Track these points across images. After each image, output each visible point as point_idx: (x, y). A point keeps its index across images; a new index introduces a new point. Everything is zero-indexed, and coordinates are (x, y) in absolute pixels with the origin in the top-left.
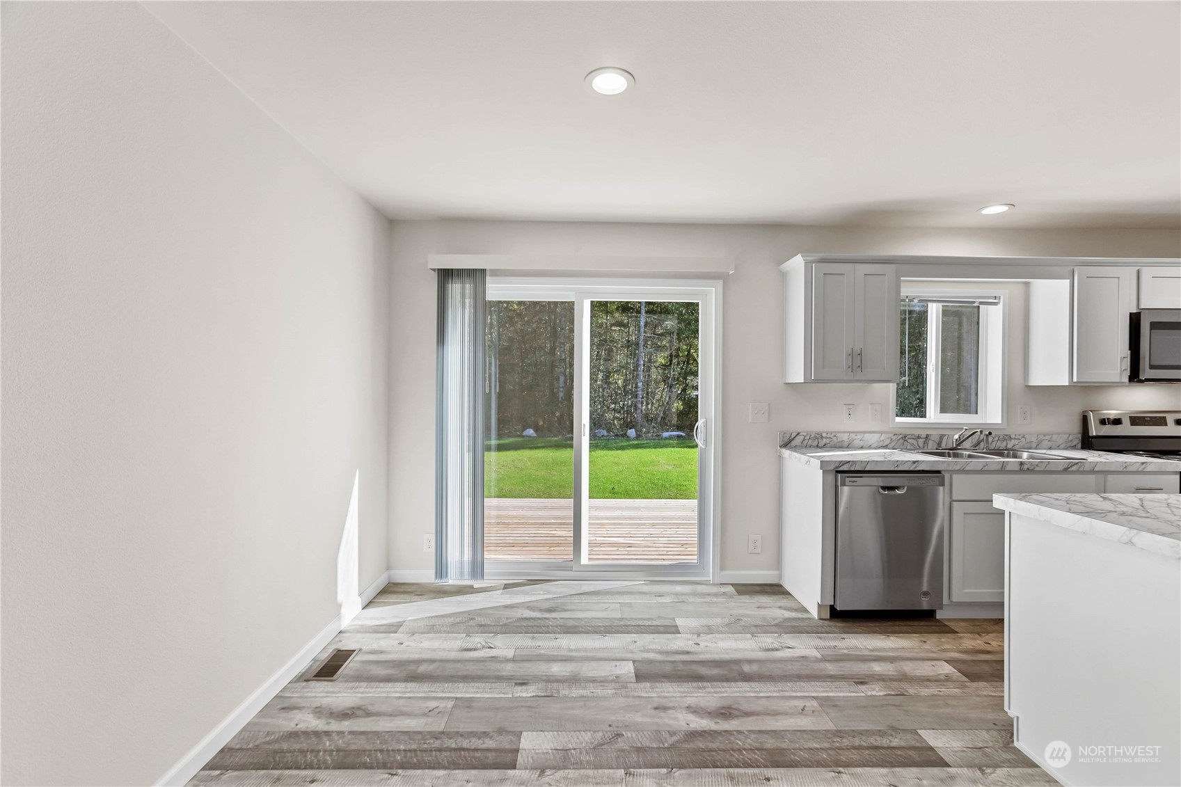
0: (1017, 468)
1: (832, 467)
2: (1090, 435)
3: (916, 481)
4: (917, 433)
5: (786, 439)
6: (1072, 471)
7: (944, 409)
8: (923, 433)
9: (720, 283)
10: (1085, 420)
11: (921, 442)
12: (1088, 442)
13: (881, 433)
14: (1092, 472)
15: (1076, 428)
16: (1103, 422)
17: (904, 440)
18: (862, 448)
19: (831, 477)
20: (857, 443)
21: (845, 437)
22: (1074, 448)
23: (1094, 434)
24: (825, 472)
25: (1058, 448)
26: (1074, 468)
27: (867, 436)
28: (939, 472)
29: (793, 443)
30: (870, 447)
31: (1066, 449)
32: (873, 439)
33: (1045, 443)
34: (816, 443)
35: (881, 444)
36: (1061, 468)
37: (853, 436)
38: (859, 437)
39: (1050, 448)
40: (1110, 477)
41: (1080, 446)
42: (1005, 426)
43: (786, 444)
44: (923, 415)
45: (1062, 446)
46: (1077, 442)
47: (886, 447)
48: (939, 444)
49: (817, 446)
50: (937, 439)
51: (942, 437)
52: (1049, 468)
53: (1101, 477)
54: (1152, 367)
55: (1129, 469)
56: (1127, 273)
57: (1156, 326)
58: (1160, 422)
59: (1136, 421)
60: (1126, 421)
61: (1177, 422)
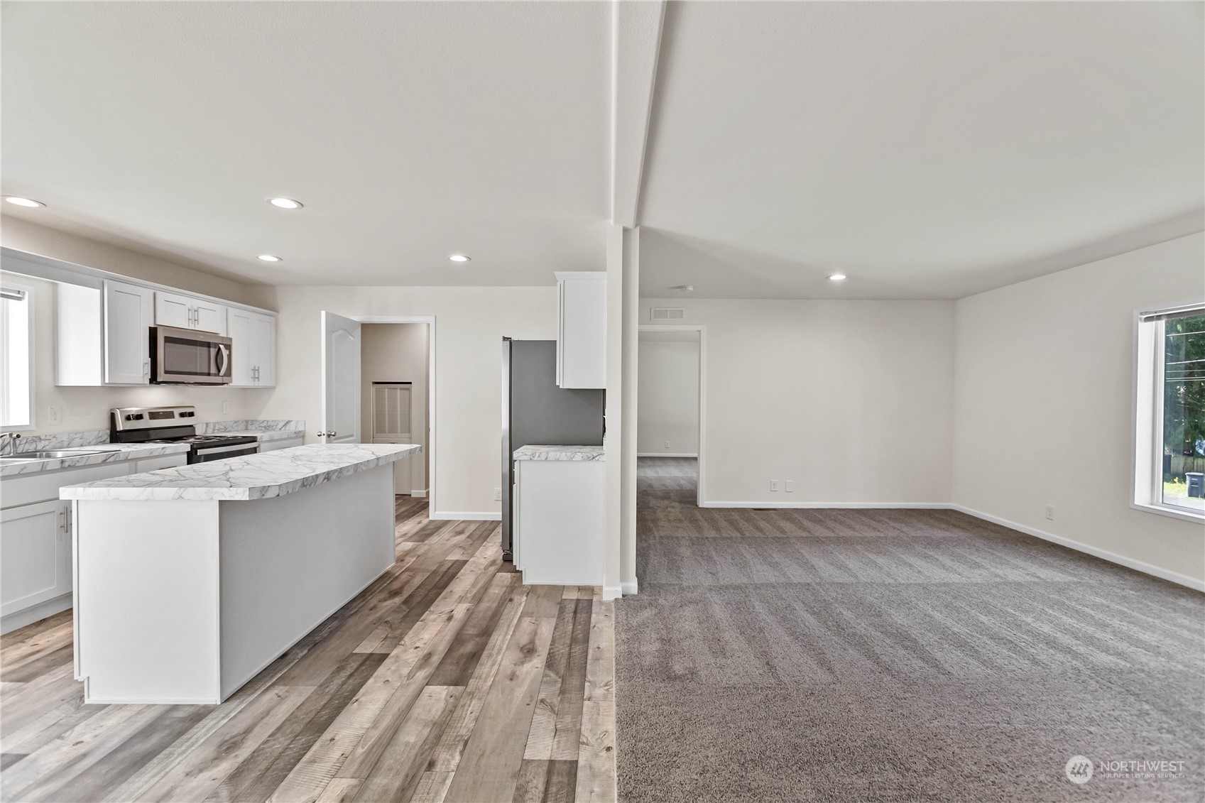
2: (118, 430)
6: (110, 462)
10: (113, 416)
12: (116, 436)
14: (126, 460)
15: (104, 425)
16: (128, 418)
22: (103, 443)
23: (121, 429)
25: (89, 444)
26: (111, 459)
31: (97, 444)
33: (78, 441)
36: (100, 461)
39: (82, 446)
40: (140, 463)
41: (109, 440)
42: (34, 428)
45: (93, 442)
46: (106, 436)
52: (90, 462)
53: (133, 464)
54: (166, 372)
55: (154, 454)
56: (146, 294)
57: (168, 340)
58: (169, 415)
59: (154, 415)
60: (146, 416)
61: (182, 415)
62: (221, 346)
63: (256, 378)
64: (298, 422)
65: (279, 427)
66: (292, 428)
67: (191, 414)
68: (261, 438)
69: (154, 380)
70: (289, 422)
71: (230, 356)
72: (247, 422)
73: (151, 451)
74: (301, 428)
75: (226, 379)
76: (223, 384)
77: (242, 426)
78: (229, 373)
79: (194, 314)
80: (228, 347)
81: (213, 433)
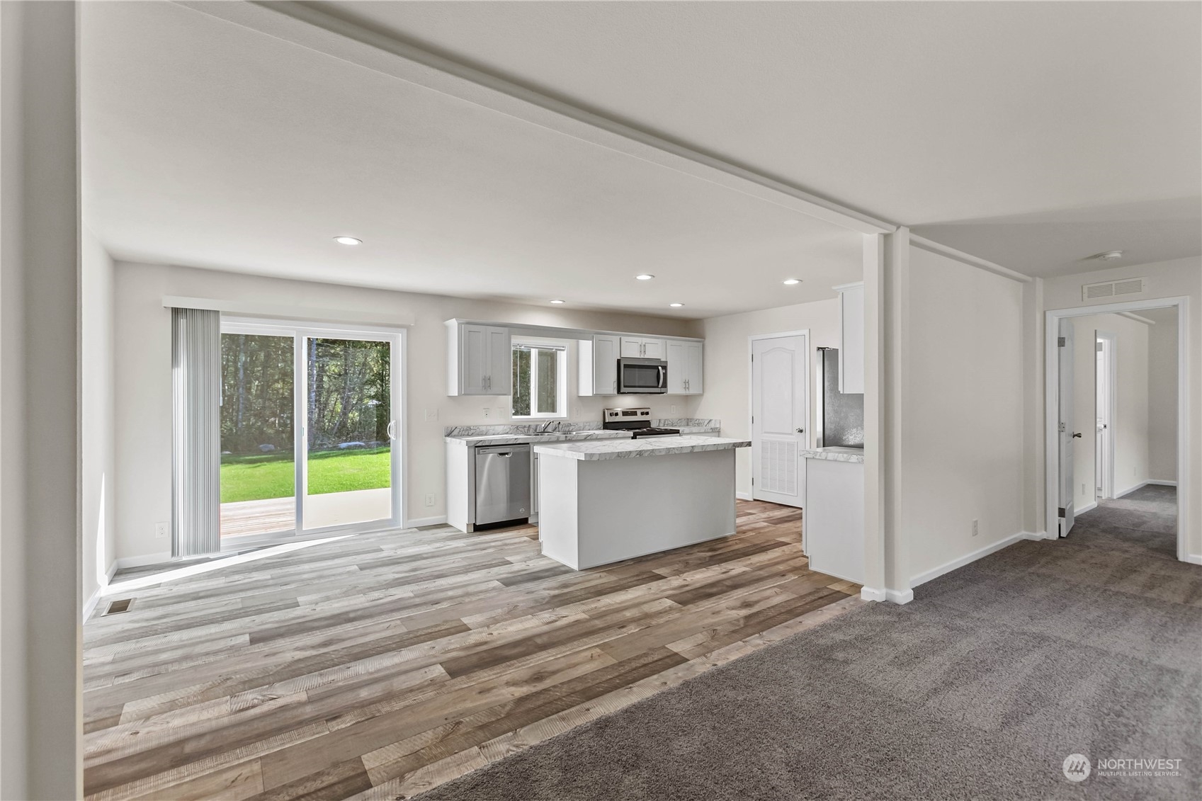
0: (564, 439)
1: (473, 444)
2: (606, 422)
3: (518, 449)
4: (524, 424)
5: (449, 432)
7: (540, 410)
8: (527, 424)
9: (405, 331)
10: (604, 414)
11: (526, 429)
12: (607, 426)
13: (505, 425)
15: (601, 418)
16: (611, 415)
17: (517, 428)
18: (494, 434)
19: (472, 450)
20: (491, 432)
21: (484, 428)
22: (600, 429)
23: (608, 421)
24: (469, 447)
25: (593, 429)
27: (497, 427)
28: (528, 444)
29: (453, 434)
30: (498, 434)
31: (596, 430)
32: (500, 429)
33: (587, 427)
34: (466, 433)
35: (504, 432)
37: (489, 428)
38: (492, 428)
39: (589, 429)
42: (568, 419)
43: (448, 435)
44: (529, 414)
45: (591, 427)
46: (601, 426)
47: (507, 433)
48: (536, 430)
49: (468, 435)
50: (534, 427)
51: (537, 426)
54: (625, 387)
55: (612, 436)
56: (616, 339)
57: (626, 366)
58: (634, 414)
59: (625, 413)
60: (620, 414)
61: (642, 414)
62: (660, 368)
63: (687, 388)
64: (716, 421)
65: (706, 423)
66: (712, 425)
67: (647, 413)
68: (683, 431)
69: (619, 392)
70: (710, 421)
71: (665, 375)
72: (688, 419)
73: (610, 435)
74: (718, 426)
75: (663, 390)
76: (663, 393)
77: (684, 423)
78: (665, 385)
79: (643, 348)
80: (665, 368)
81: (664, 426)
